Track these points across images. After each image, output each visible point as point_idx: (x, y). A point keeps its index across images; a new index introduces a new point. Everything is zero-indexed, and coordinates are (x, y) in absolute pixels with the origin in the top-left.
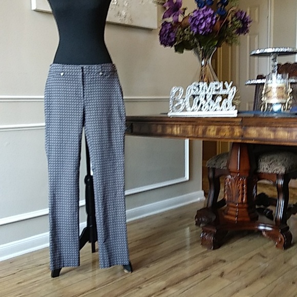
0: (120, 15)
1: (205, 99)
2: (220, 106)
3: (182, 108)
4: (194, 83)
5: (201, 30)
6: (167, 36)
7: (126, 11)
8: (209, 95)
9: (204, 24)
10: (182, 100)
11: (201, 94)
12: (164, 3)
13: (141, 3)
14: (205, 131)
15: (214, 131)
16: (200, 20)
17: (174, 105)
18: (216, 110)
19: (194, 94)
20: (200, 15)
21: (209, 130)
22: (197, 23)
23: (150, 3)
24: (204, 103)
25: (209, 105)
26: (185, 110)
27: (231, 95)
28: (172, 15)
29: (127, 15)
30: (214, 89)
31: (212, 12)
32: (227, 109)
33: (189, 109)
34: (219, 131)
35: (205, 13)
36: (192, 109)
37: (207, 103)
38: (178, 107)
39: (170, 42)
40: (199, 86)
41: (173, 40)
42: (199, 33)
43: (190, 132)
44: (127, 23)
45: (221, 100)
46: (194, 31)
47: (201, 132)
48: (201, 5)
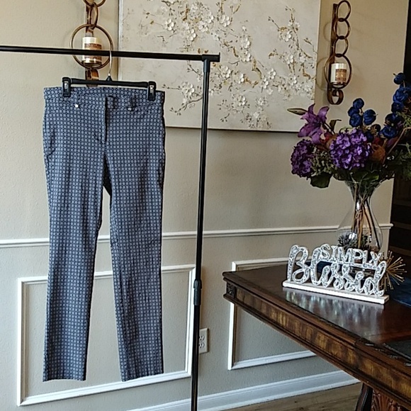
0: (251, 119)
1: (340, 270)
2: (362, 286)
3: (305, 278)
4: (325, 245)
5: (347, 165)
6: (300, 165)
7: (261, 112)
8: (345, 267)
9: (350, 156)
10: (306, 266)
11: (333, 262)
12: (304, 113)
13: (286, 98)
14: (314, 336)
15: (324, 341)
16: (344, 150)
17: (294, 271)
18: (354, 290)
19: (324, 260)
20: (346, 141)
21: (319, 338)
22: (340, 154)
23: (303, 95)
24: (337, 276)
25: (346, 281)
26: (309, 281)
27: (379, 272)
28: (311, 133)
29: (262, 118)
30: (353, 259)
31: (365, 139)
32: (371, 292)
33: (316, 281)
34: (329, 345)
35: (353, 140)
36: (319, 282)
37: (342, 277)
38: (300, 276)
39: (304, 172)
40: (332, 249)
41: (309, 170)
42: (344, 168)
43: (297, 330)
44: (261, 129)
45: (363, 277)
46: (336, 163)
47: (310, 336)
48: (355, 122)
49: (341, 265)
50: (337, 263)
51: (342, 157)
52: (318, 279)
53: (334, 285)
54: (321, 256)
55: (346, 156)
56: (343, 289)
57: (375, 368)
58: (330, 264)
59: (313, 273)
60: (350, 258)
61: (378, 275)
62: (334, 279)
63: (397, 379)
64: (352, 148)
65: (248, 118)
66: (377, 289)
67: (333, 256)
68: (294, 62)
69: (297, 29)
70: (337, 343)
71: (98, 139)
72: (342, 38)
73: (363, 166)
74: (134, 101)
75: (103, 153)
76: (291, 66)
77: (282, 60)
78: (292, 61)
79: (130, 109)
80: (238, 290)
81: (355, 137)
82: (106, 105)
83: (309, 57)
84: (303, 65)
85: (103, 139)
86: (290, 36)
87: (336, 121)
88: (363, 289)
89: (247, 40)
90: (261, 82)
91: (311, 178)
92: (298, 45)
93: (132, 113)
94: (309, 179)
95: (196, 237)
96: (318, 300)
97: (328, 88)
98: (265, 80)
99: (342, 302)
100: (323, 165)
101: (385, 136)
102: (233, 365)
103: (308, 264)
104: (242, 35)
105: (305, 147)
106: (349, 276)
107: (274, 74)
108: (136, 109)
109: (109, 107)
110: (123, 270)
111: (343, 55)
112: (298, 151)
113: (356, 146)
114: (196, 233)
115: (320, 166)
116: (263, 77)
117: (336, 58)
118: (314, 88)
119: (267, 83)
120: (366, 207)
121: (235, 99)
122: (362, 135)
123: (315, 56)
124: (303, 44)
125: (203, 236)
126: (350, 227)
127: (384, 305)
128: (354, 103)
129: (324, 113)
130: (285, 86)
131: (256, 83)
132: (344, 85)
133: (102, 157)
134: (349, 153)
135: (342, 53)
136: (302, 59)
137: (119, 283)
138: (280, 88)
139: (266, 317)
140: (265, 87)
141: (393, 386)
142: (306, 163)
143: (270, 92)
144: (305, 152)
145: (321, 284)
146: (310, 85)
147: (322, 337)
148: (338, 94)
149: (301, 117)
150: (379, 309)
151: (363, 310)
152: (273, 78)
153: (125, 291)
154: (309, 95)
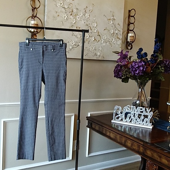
1: (134, 115)
4: (128, 106)
5: (136, 74)
6: (117, 74)
7: (100, 52)
8: (136, 114)
9: (138, 70)
10: (121, 114)
11: (132, 112)
12: (119, 53)
13: (110, 47)
14: (125, 141)
15: (130, 143)
16: (136, 68)
17: (116, 116)
18: (140, 123)
19: (128, 112)
20: (136, 65)
21: (128, 142)
22: (134, 69)
23: (117, 46)
24: (133, 118)
25: (136, 120)
26: (122, 120)
27: (150, 116)
28: (122, 61)
29: (101, 55)
30: (140, 111)
31: (144, 64)
32: (147, 124)
33: (124, 120)
34: (132, 145)
35: (139, 64)
36: (126, 120)
37: (135, 118)
38: (118, 118)
39: (119, 77)
40: (131, 107)
41: (121, 76)
42: (135, 75)
43: (118, 139)
44: (100, 59)
45: (143, 118)
46: (132, 73)
47: (124, 141)
48: (139, 57)
49: (135, 114)
50: (133, 112)
51: (135, 71)
52: (125, 119)
53: (132, 121)
54: (127, 110)
55: (136, 70)
56: (136, 123)
57: (151, 153)
58: (130, 113)
59: (123, 117)
60: (138, 111)
61: (150, 117)
62: (132, 119)
63: (160, 157)
64: (139, 67)
65: (96, 55)
66: (149, 123)
67: (132, 110)
68: (114, 33)
69: (115, 20)
70: (135, 144)
71: (40, 63)
72: (132, 23)
73: (143, 74)
74: (54, 47)
75: (42, 68)
76: (113, 34)
77: (109, 32)
78: (113, 32)
79: (52, 50)
80: (93, 124)
81: (140, 63)
82: (43, 49)
83: (119, 31)
84: (117, 34)
85: (42, 62)
86: (112, 22)
87: (131, 56)
88: (143, 123)
89: (95, 23)
90: (101, 40)
91: (122, 79)
92: (115, 26)
93: (53, 52)
94: (121, 80)
95: (78, 102)
96: (126, 127)
97: (126, 43)
98: (102, 40)
99: (135, 128)
100: (127, 74)
101: (151, 63)
102: (88, 155)
103: (121, 113)
104: (94, 21)
105: (120, 67)
106: (138, 118)
107: (106, 37)
108: (55, 51)
109: (44, 49)
110: (49, 116)
111: (132, 30)
112: (117, 68)
113: (140, 66)
114: (78, 100)
115: (126, 74)
116: (101, 38)
117: (130, 31)
118: (121, 43)
119: (103, 41)
120: (143, 90)
121: (91, 47)
122: (143, 62)
123: (122, 31)
124: (117, 26)
125: (81, 102)
126: (137, 99)
127: (152, 129)
128: (139, 49)
129: (127, 53)
130: (110, 42)
131: (99, 41)
132: (133, 42)
133: (41, 70)
134: (138, 69)
135: (132, 29)
136: (117, 32)
137: (47, 121)
138: (108, 43)
139: (105, 134)
140: (102, 42)
141: (159, 160)
142: (120, 73)
143: (104, 44)
144: (120, 68)
145: (127, 121)
146: (120, 42)
147: (129, 142)
148: (130, 45)
149: (118, 54)
150: (150, 131)
151: (143, 131)
152: (105, 39)
153: (50, 124)
154: (119, 46)
